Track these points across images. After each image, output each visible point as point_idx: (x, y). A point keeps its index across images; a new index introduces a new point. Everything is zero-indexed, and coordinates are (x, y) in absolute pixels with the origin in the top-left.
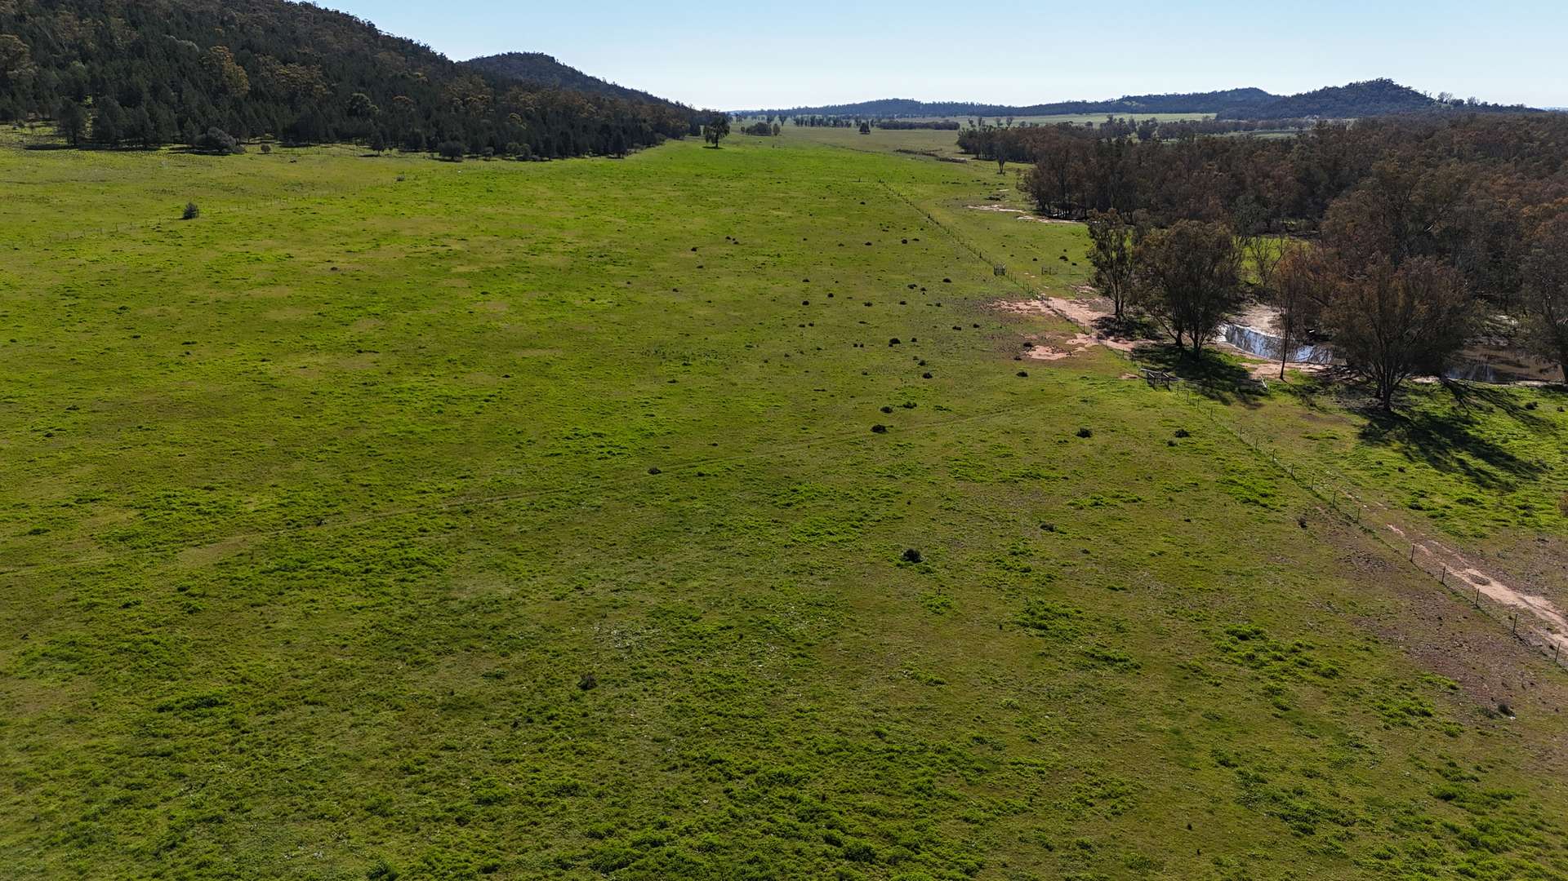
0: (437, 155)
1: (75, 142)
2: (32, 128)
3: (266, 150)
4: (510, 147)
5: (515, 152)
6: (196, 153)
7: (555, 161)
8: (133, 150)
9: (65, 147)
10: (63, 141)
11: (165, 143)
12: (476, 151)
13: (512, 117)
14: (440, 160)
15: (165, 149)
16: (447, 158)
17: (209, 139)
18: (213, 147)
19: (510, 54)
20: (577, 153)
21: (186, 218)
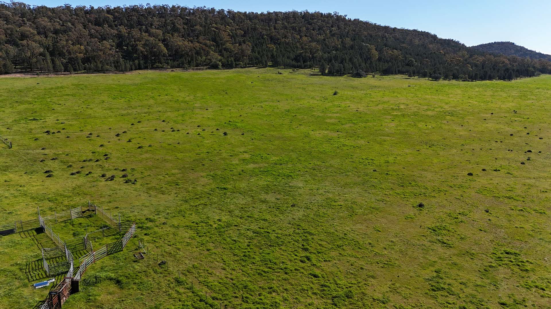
0: (431, 79)
1: (323, 73)
2: (315, 70)
3: (374, 76)
4: (460, 76)
5: (461, 78)
6: (354, 77)
7: (478, 82)
8: (337, 76)
9: (320, 75)
10: (320, 73)
11: (346, 74)
12: (446, 78)
13: (467, 66)
14: (431, 80)
15: (345, 76)
16: (434, 80)
17: (358, 73)
18: (359, 75)
19: (495, 42)
20: (490, 78)
21: (334, 95)
